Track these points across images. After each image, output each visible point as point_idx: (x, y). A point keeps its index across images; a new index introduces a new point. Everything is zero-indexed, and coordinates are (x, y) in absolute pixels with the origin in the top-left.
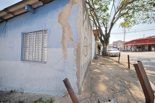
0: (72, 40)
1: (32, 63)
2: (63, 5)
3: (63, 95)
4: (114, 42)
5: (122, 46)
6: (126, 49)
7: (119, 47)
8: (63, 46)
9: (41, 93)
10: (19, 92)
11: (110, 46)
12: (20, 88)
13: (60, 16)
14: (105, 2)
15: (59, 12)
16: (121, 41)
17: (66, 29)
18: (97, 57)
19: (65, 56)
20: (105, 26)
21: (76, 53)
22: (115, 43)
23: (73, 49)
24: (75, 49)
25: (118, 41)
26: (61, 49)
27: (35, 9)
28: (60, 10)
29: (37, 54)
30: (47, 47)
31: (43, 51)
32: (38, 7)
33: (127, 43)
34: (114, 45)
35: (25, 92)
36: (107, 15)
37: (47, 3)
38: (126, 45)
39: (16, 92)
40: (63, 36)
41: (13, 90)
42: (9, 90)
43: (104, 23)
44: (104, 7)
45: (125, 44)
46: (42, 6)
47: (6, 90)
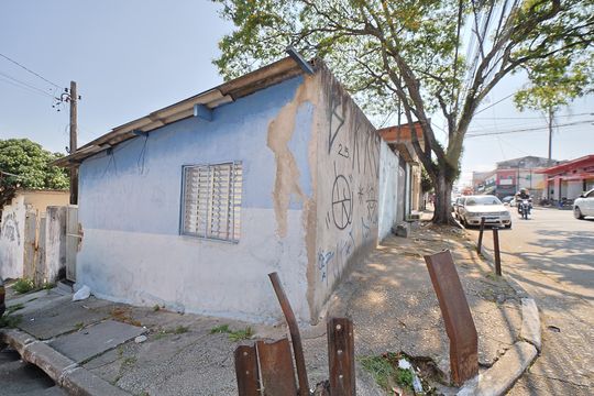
0: (299, 191)
1: (204, 242)
2: (279, 104)
3: (276, 323)
4: (501, 165)
5: (539, 182)
6: (556, 197)
7: (524, 185)
8: (278, 203)
9: (225, 316)
10: (173, 310)
11: (484, 183)
12: (176, 303)
13: (270, 130)
14: (446, 19)
15: (270, 121)
16: (537, 159)
17: (284, 164)
18: (404, 230)
19: (282, 229)
20: (443, 106)
21: (306, 223)
22: (509, 169)
23: (300, 211)
24: (304, 213)
25: (523, 159)
26: (272, 212)
27: (213, 109)
28: (272, 116)
29: (215, 219)
30: (240, 205)
31: (231, 214)
32: (220, 106)
33: (565, 168)
34: (501, 175)
35: (187, 311)
36: (457, 64)
37: (243, 96)
38: (556, 179)
39: (166, 311)
40: (279, 180)
41: (160, 307)
42: (151, 304)
43: (440, 98)
44: (444, 35)
45: (550, 173)
46: (230, 103)
47: (143, 305)
